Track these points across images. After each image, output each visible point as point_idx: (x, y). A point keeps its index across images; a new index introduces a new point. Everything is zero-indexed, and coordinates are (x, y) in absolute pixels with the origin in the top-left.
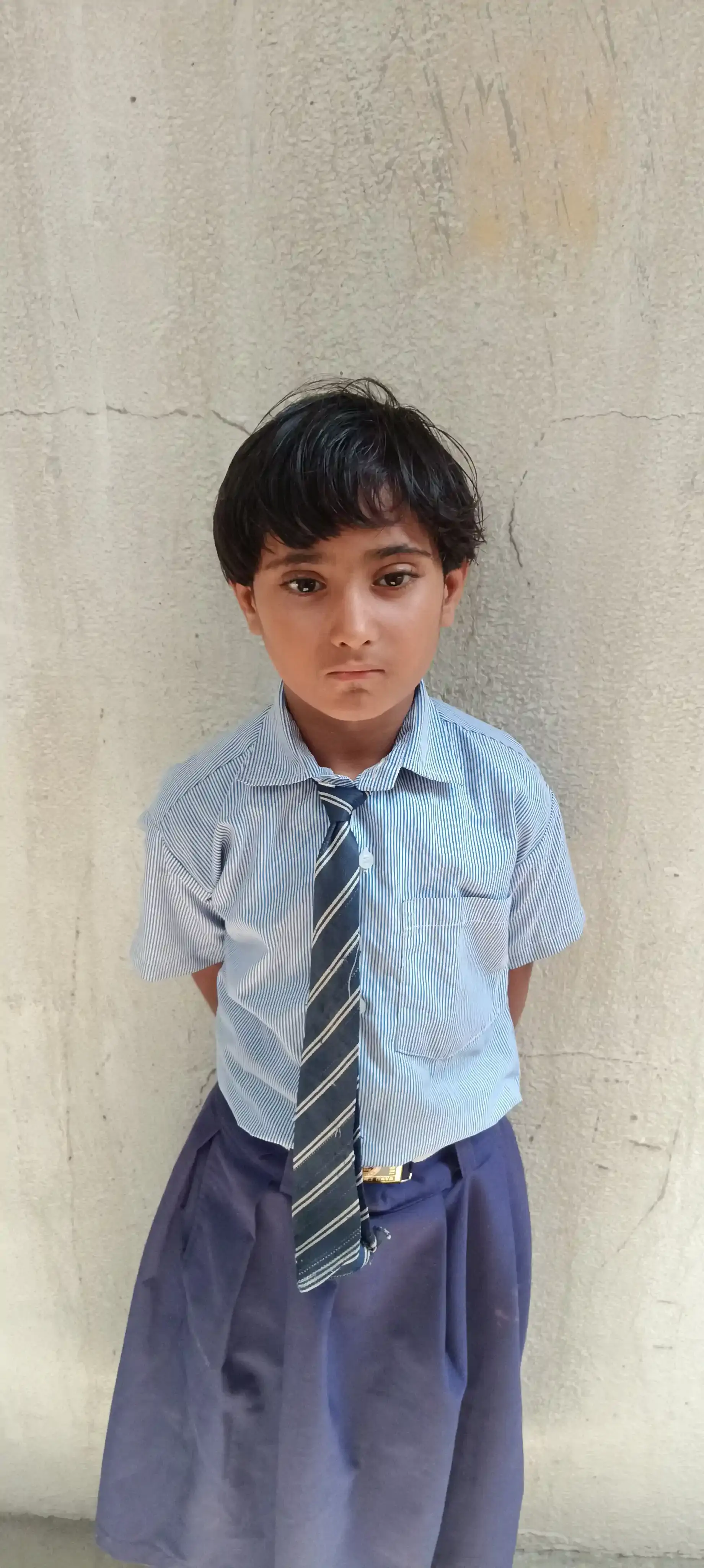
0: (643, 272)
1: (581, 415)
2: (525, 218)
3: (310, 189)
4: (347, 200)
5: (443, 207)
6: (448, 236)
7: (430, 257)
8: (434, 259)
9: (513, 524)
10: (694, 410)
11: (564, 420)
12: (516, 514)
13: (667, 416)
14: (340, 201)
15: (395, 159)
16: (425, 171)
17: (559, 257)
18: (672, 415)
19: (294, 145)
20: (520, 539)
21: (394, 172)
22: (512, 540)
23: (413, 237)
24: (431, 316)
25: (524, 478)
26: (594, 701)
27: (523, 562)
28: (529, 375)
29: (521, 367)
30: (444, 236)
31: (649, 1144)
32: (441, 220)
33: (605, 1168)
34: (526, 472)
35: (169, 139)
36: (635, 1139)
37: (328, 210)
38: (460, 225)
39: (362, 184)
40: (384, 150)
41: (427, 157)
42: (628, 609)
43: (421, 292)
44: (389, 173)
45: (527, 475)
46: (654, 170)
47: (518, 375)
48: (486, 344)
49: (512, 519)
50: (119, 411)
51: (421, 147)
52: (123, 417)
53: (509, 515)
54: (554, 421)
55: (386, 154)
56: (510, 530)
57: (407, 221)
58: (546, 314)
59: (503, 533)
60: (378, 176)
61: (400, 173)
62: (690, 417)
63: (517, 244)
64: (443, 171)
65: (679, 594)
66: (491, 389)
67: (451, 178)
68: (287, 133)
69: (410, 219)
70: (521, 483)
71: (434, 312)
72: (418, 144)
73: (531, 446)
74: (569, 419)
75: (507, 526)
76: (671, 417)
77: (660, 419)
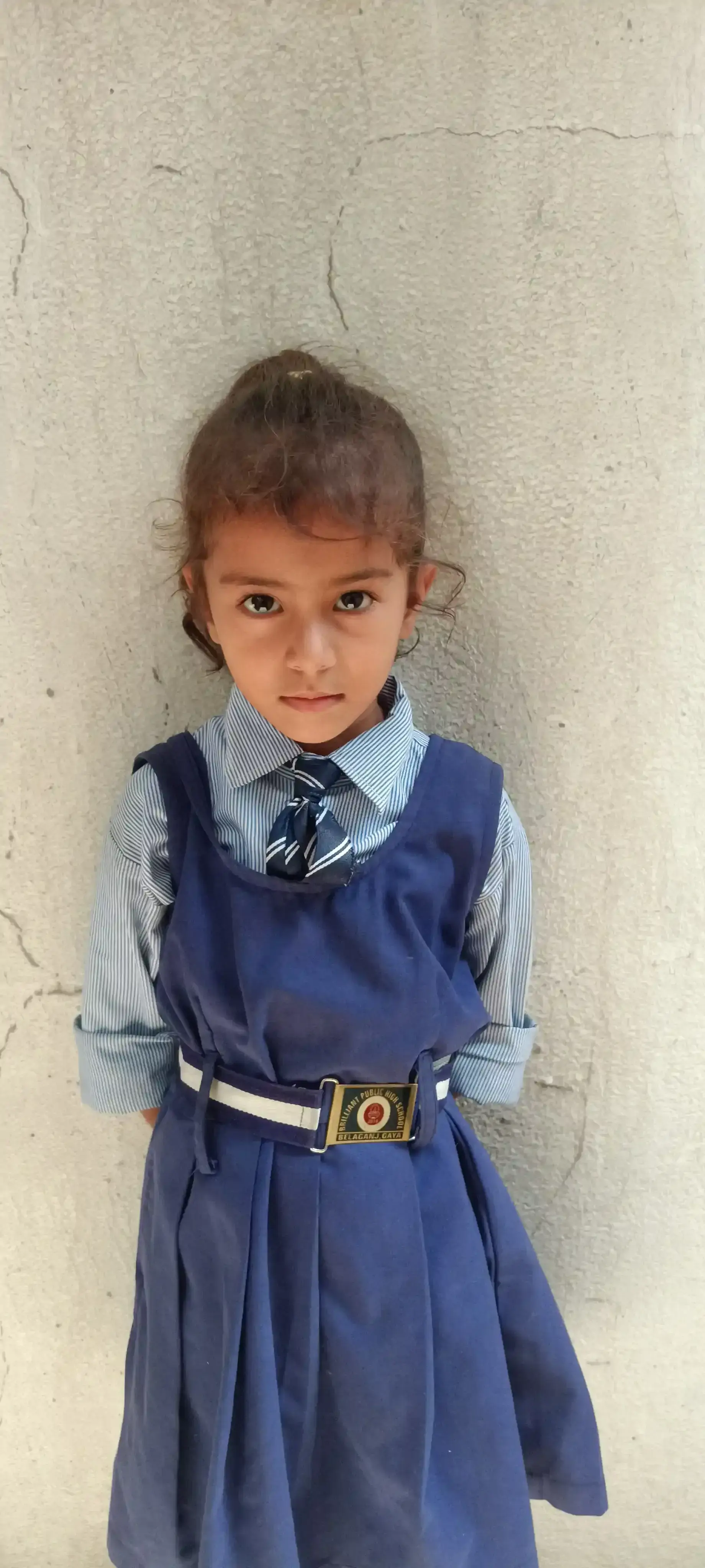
1: (402, 133)
9: (333, 274)
10: (534, 123)
11: (382, 140)
12: (336, 263)
13: (503, 132)
18: (508, 130)
20: (341, 294)
22: (332, 295)
25: (340, 214)
27: (348, 324)
28: (337, 86)
29: (327, 76)
31: (558, 1085)
34: (343, 208)
36: (542, 1079)
42: (478, 380)
45: (345, 212)
47: (324, 87)
48: (283, 48)
49: (331, 268)
53: (327, 263)
54: (370, 142)
56: (330, 282)
58: (350, 11)
59: (323, 288)
62: (530, 132)
65: (536, 357)
66: (293, 104)
70: (338, 222)
73: (345, 175)
74: (388, 139)
75: (327, 278)
76: (507, 133)
77: (495, 136)
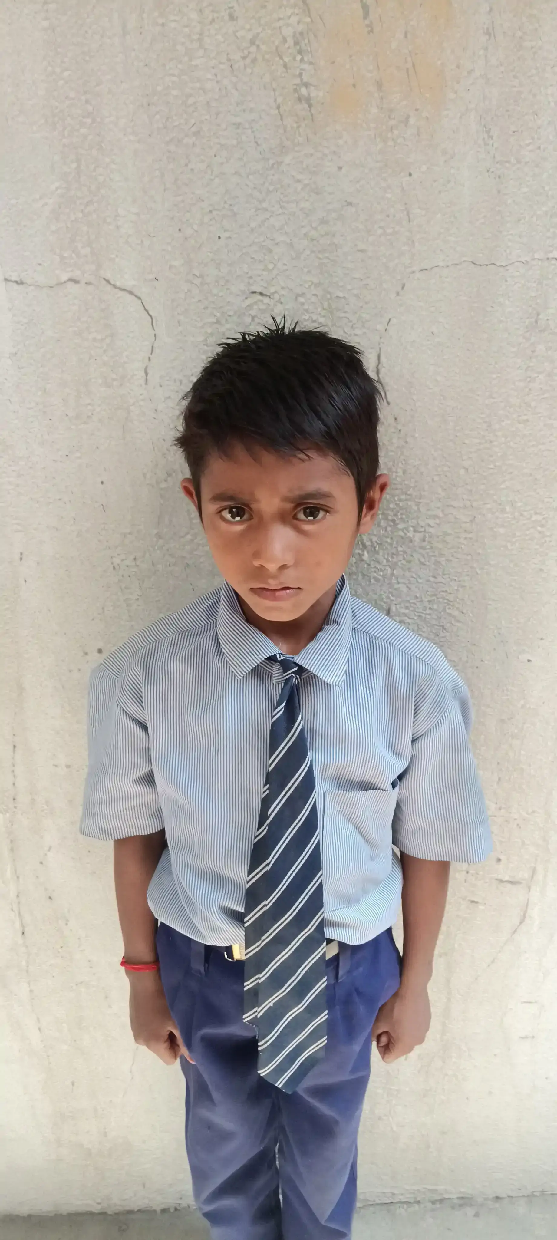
0: (488, 132)
1: (437, 265)
2: (379, 85)
3: (180, 66)
4: (216, 75)
5: (305, 78)
6: (310, 106)
7: (295, 125)
8: (298, 127)
9: (380, 366)
10: (536, 256)
11: (422, 270)
12: (383, 359)
13: (513, 263)
14: (209, 76)
15: (258, 34)
16: (287, 45)
17: (412, 121)
18: (517, 261)
19: (163, 25)
20: (386, 380)
21: (258, 46)
23: (278, 107)
24: (299, 181)
25: (388, 325)
27: (389, 400)
28: (389, 231)
29: (383, 224)
30: (306, 106)
31: (511, 880)
32: (304, 91)
33: (477, 902)
34: (390, 320)
35: (45, 24)
36: (500, 877)
37: (198, 85)
38: (321, 94)
39: (229, 60)
40: (248, 27)
41: (288, 32)
43: (288, 159)
44: (253, 49)
45: (391, 322)
46: (495, 37)
47: (380, 231)
48: (350, 204)
50: (16, 282)
51: (281, 23)
52: (20, 287)
53: (376, 358)
54: (413, 272)
55: (250, 30)
56: (378, 372)
57: (272, 93)
58: (402, 174)
60: (243, 51)
61: (263, 48)
62: (533, 263)
63: (375, 110)
64: (303, 45)
66: (356, 245)
67: (311, 51)
68: (156, 14)
69: (274, 90)
70: (386, 330)
71: (300, 177)
72: (280, 19)
73: (393, 296)
74: (426, 270)
75: (375, 370)
76: (517, 264)
77: (507, 266)
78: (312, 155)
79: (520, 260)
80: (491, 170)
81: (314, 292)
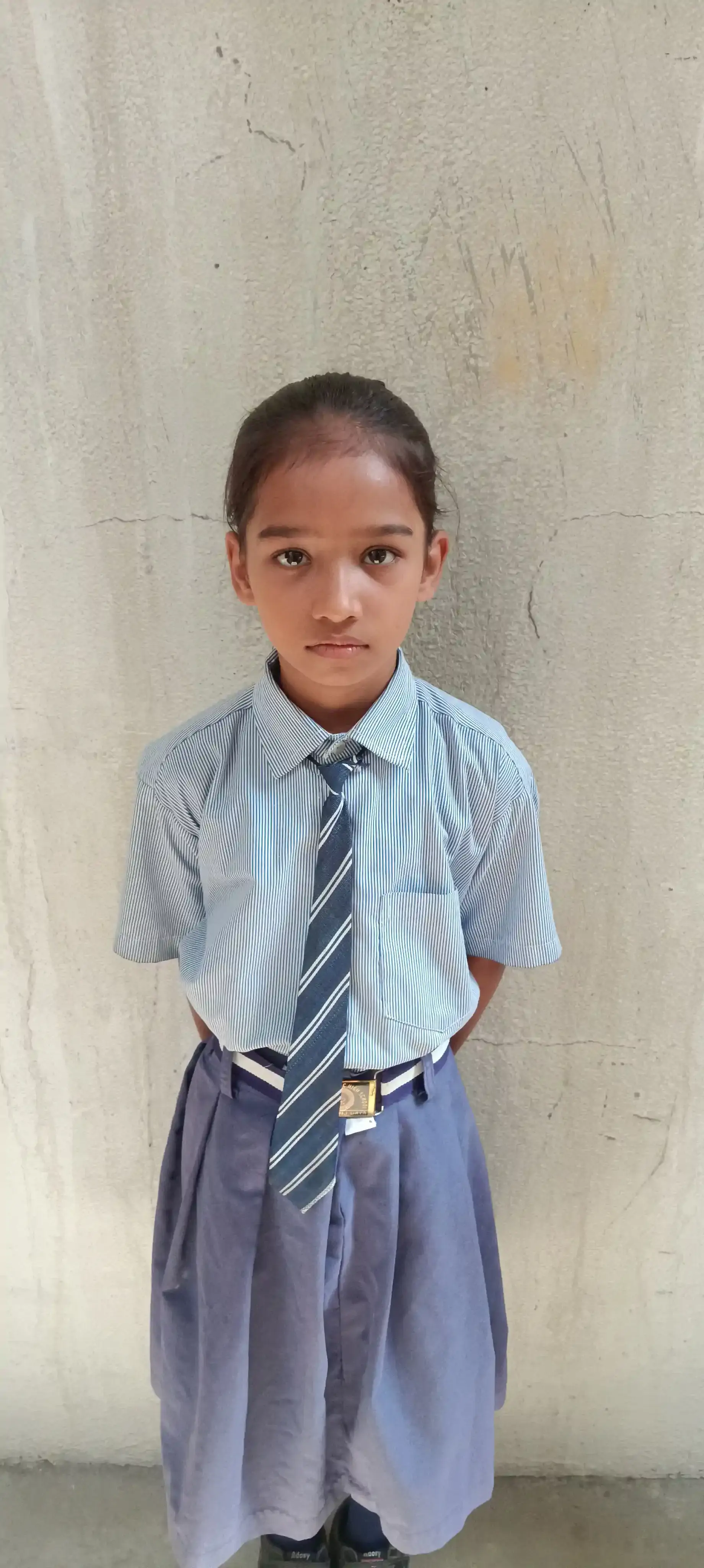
0: (638, 401)
1: (587, 515)
2: (540, 359)
3: (363, 337)
4: (394, 346)
5: (474, 350)
6: (477, 374)
7: (463, 391)
8: (466, 392)
9: (532, 604)
10: (680, 509)
11: (574, 519)
12: (535, 596)
13: (658, 515)
14: (388, 346)
15: (433, 312)
16: (459, 322)
17: (569, 389)
18: (663, 514)
19: (350, 302)
20: (537, 616)
21: (433, 323)
22: (530, 616)
23: (448, 376)
24: (464, 438)
25: (540, 566)
26: (601, 747)
27: (539, 634)
28: (545, 484)
29: (539, 477)
30: (473, 374)
31: (649, 1117)
32: (472, 361)
33: (614, 1139)
34: (542, 562)
35: (247, 298)
36: (637, 1113)
37: (378, 354)
38: (487, 364)
39: (406, 333)
40: (425, 306)
41: (461, 311)
42: (628, 672)
43: (455, 419)
44: (429, 324)
45: (544, 564)
46: (646, 319)
47: (536, 484)
48: (508, 459)
49: (531, 599)
50: (202, 517)
51: (455, 303)
52: (204, 522)
53: (528, 596)
54: (565, 521)
55: (427, 308)
56: (529, 608)
57: (444, 363)
58: (558, 435)
59: (524, 611)
60: (419, 325)
61: (438, 324)
62: (678, 515)
63: (535, 379)
64: (473, 322)
65: (670, 657)
66: (513, 496)
67: (480, 329)
68: (345, 292)
69: (445, 360)
70: (538, 571)
71: (466, 435)
72: (454, 300)
73: (546, 541)
74: (578, 519)
75: (527, 605)
76: (662, 516)
77: (653, 518)
78: (476, 416)
79: (665, 512)
80: (640, 433)
81: (473, 535)
